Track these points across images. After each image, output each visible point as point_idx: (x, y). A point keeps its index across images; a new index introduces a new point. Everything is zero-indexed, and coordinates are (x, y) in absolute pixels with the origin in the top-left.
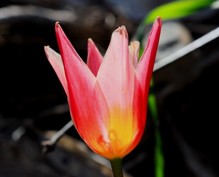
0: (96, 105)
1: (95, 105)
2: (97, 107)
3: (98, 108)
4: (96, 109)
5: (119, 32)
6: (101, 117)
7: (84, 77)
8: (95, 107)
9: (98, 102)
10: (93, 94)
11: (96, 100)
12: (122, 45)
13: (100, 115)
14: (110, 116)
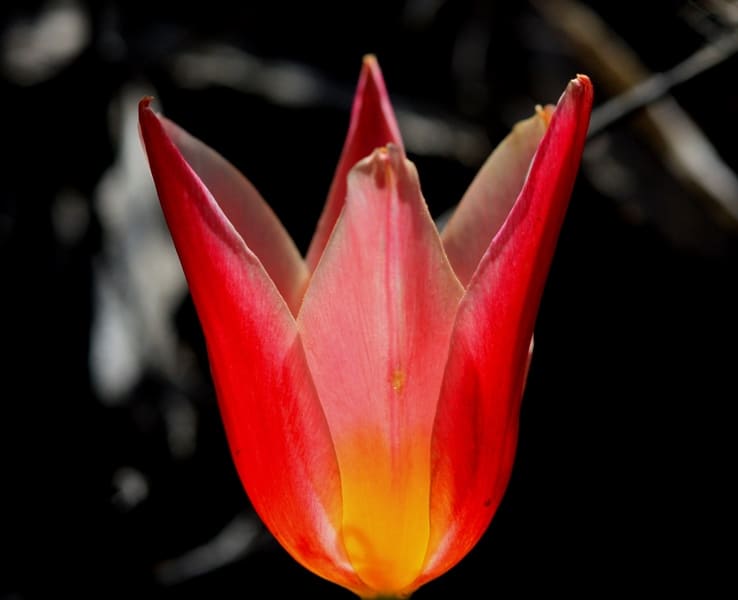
0: (292, 422)
1: (286, 421)
2: (292, 432)
3: (297, 436)
4: (289, 437)
5: (373, 175)
6: (306, 470)
7: (250, 312)
8: (287, 428)
9: (295, 412)
10: (279, 379)
11: (292, 404)
12: (388, 217)
13: (303, 459)
14: (337, 472)
